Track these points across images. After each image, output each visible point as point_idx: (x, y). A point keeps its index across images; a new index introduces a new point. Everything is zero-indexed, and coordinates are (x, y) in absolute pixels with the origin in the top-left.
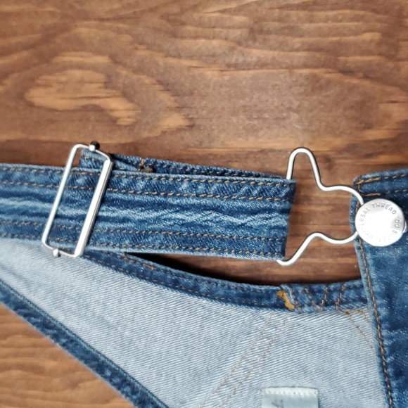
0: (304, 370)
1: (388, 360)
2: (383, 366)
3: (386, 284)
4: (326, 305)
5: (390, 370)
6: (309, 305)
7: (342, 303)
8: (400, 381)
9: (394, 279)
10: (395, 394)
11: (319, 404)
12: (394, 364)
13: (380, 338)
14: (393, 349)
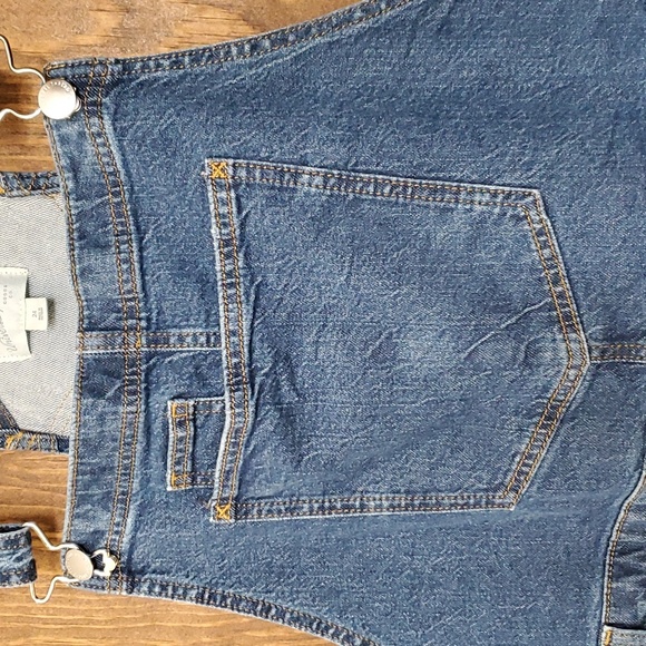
0: (14, 250)
1: (74, 227)
2: (70, 232)
3: (70, 158)
4: (33, 189)
5: (76, 235)
6: (18, 189)
7: (47, 188)
8: (82, 242)
9: (76, 153)
10: (76, 252)
11: (28, 284)
12: (79, 229)
13: (69, 208)
14: (80, 216)
